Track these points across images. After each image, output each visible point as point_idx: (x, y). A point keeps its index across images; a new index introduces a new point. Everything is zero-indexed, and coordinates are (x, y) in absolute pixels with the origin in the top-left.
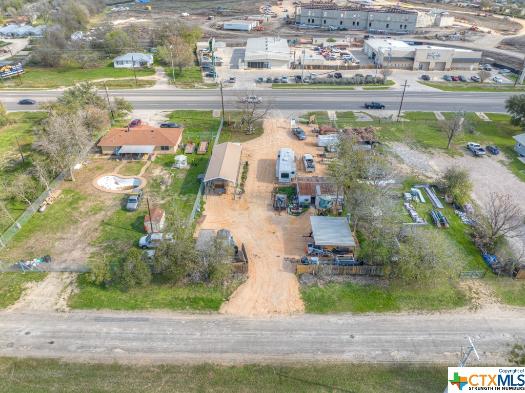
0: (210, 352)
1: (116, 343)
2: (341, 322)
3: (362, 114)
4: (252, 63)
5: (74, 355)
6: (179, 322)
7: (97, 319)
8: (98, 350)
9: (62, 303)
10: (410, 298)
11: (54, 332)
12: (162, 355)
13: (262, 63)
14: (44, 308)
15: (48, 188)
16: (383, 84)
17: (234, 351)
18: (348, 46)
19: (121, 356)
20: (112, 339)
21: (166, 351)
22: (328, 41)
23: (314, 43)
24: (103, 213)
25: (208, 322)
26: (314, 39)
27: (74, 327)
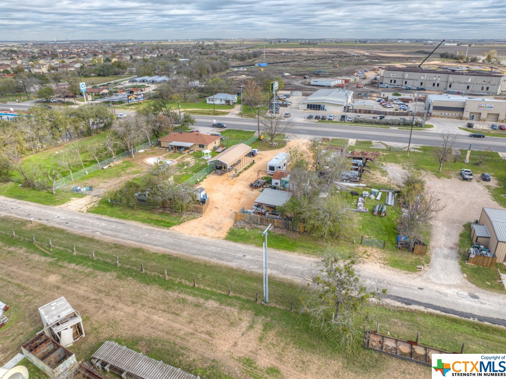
0: (148, 244)
1: (99, 230)
2: (244, 248)
3: (380, 144)
4: (311, 105)
5: (74, 230)
6: (142, 228)
7: (97, 219)
8: (88, 231)
9: (85, 209)
10: (310, 248)
11: (71, 219)
12: (120, 240)
13: (320, 106)
14: (74, 209)
15: (114, 157)
16: (421, 126)
17: (162, 246)
18: (411, 100)
19: (98, 235)
20: (99, 227)
21: (123, 238)
22: (394, 95)
23: (382, 96)
24: (138, 174)
25: (158, 231)
26: (382, 94)
27: (83, 219)
